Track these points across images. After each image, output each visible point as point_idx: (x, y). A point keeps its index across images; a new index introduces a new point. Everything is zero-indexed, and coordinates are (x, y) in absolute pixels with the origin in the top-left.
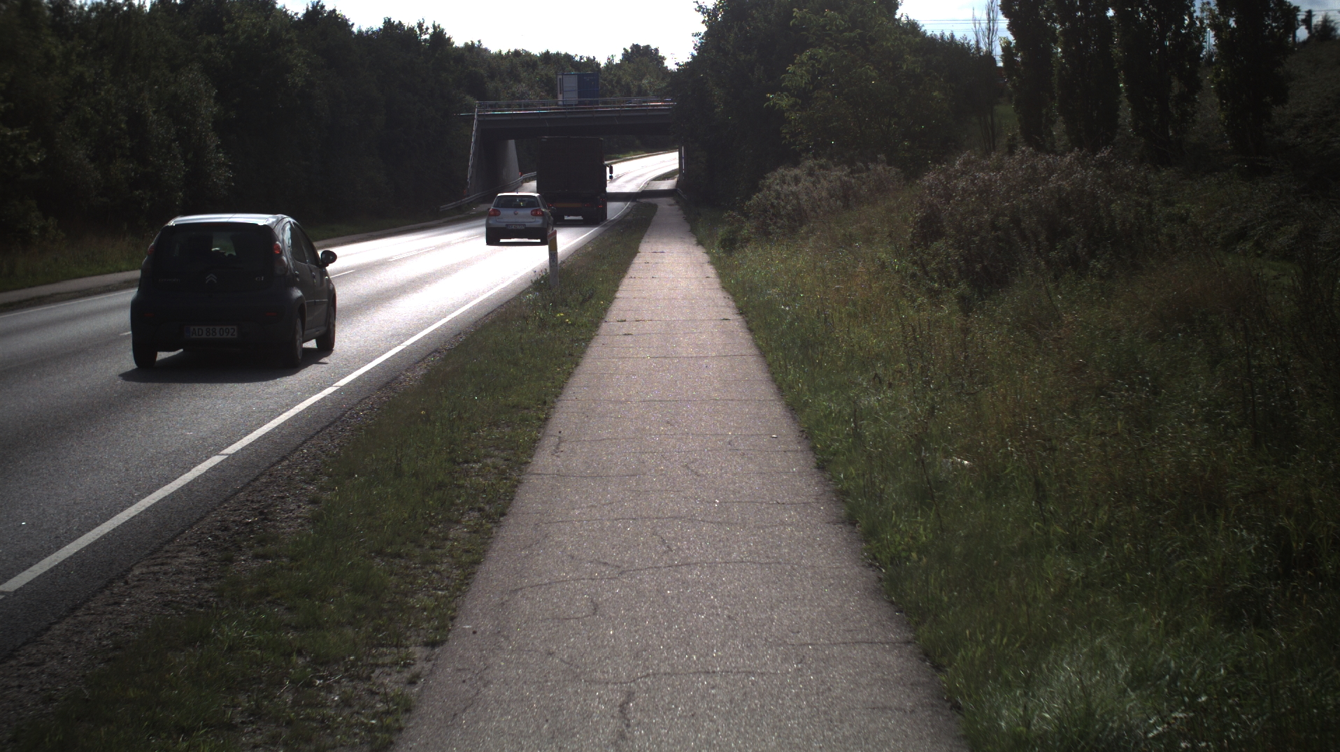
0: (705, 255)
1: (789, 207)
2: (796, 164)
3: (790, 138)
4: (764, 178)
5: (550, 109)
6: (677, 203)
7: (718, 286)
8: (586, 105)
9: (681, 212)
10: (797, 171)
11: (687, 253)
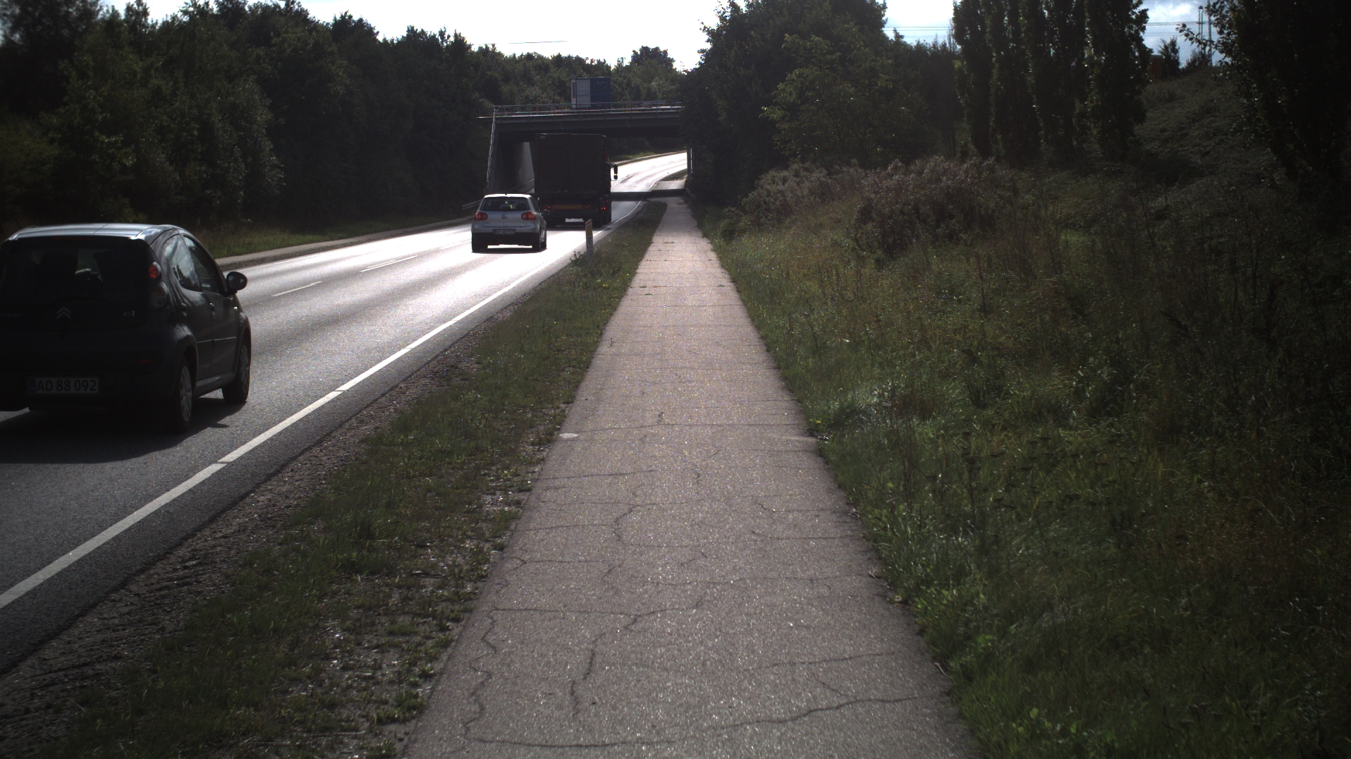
0: (710, 245)
1: (777, 203)
2: (786, 167)
3: (781, 144)
4: (759, 179)
5: (564, 113)
6: (686, 202)
7: (717, 265)
8: (598, 108)
9: (689, 210)
10: (785, 173)
11: (694, 243)
